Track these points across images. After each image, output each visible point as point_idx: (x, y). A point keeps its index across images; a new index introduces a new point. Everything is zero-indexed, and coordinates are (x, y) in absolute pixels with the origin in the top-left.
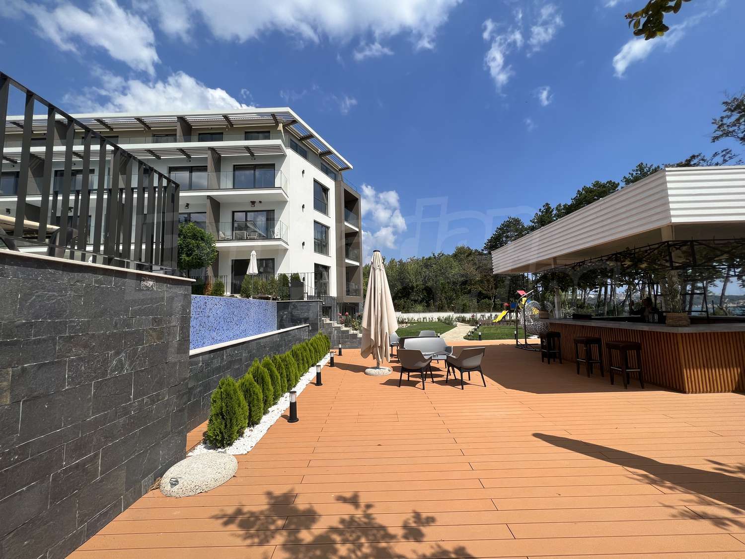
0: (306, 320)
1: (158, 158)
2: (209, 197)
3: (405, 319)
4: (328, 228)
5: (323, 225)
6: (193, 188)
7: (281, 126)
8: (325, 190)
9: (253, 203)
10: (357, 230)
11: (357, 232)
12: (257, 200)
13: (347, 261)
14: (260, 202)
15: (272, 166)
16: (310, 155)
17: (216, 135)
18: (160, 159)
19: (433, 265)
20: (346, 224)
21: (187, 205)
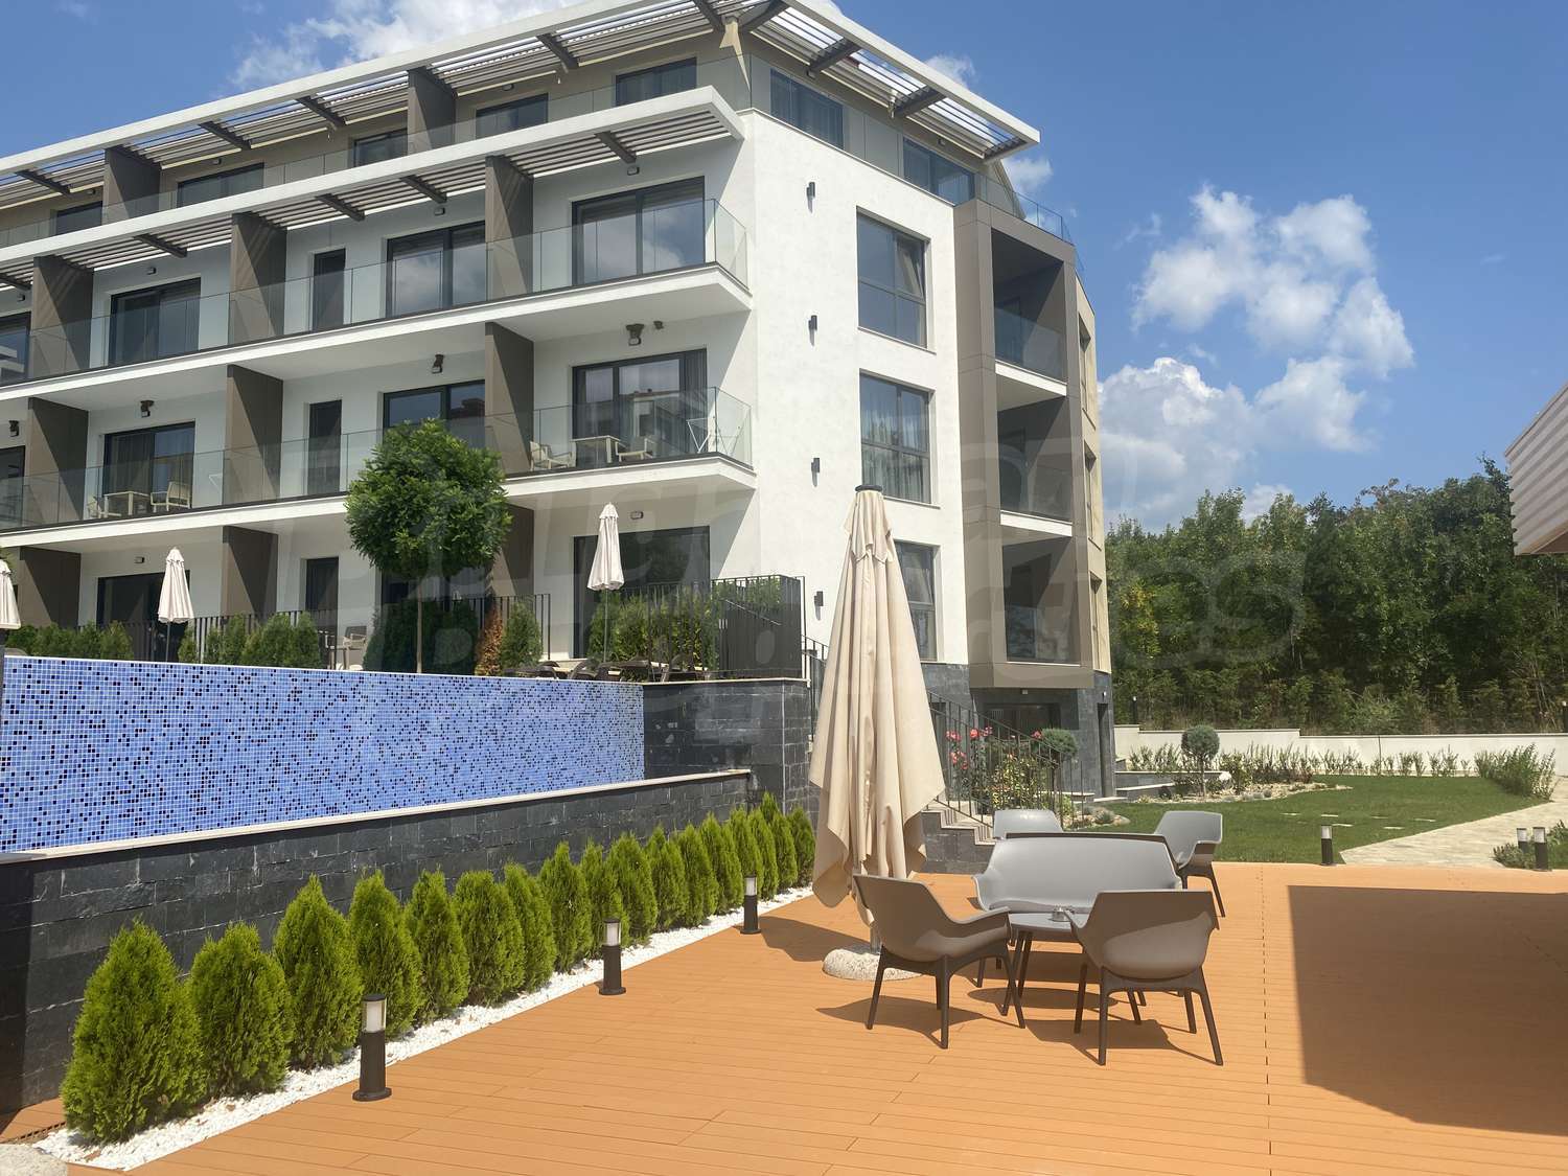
0: (740, 753)
1: (357, 214)
2: (492, 327)
3: (1316, 762)
4: (926, 395)
5: (902, 388)
6: (455, 303)
7: (732, 29)
8: (913, 246)
9: (635, 330)
10: (1060, 389)
11: (1059, 400)
12: (648, 321)
13: (1008, 520)
14: (659, 325)
15: (693, 189)
16: (854, 120)
17: (527, 107)
18: (363, 217)
19: (1486, 517)
20: (1004, 370)
21: (439, 361)
